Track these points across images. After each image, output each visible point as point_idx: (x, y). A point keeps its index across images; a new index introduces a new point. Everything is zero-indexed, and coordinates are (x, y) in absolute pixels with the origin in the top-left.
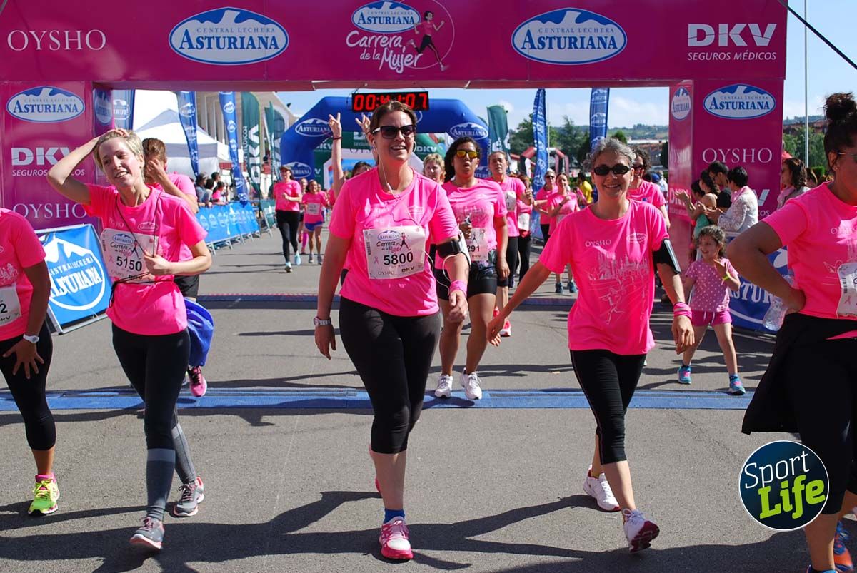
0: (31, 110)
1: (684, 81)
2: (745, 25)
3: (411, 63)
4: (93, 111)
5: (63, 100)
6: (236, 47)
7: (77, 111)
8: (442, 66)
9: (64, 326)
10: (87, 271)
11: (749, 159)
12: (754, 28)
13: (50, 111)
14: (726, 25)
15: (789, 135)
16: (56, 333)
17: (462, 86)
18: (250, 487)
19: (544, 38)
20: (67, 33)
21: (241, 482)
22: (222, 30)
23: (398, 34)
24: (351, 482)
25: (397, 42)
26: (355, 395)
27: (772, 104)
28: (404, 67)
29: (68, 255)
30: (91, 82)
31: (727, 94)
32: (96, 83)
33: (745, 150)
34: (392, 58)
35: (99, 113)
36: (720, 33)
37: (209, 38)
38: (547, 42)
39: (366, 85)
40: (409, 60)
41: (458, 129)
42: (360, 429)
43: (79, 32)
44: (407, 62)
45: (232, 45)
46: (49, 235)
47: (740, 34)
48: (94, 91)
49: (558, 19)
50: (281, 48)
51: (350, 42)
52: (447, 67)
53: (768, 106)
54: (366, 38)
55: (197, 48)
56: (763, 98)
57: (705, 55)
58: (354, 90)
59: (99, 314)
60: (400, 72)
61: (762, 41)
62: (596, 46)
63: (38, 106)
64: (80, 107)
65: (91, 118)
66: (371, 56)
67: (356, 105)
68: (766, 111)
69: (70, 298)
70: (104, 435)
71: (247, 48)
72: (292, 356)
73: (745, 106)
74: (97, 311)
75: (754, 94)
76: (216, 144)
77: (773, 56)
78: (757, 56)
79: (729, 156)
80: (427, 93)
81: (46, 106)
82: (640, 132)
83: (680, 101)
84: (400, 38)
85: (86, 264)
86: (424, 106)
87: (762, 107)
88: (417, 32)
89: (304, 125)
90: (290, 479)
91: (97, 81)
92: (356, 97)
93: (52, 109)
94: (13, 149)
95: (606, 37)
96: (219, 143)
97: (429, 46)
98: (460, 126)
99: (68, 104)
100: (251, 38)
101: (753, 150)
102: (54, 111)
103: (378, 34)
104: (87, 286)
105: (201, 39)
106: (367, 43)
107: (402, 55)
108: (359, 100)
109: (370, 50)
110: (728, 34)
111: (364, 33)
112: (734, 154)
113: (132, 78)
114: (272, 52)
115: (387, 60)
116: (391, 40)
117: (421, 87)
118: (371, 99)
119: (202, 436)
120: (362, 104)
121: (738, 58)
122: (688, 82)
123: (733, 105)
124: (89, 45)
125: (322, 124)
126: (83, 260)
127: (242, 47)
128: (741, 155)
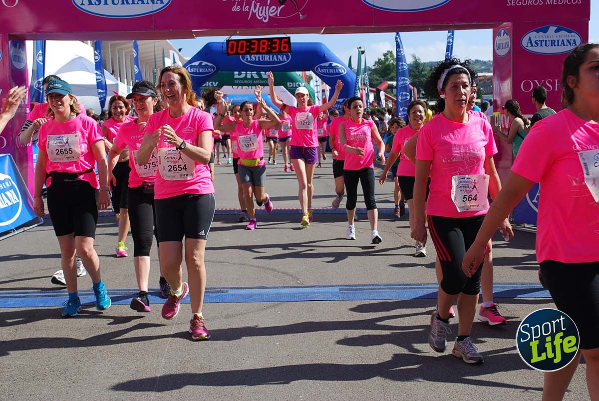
1: (505, 23)
3: (276, 13)
4: (10, 59)
6: (128, 3)
8: (301, 15)
10: (6, 193)
11: (560, 87)
17: (318, 31)
18: (136, 369)
21: (128, 366)
24: (220, 364)
26: (227, 291)
27: (578, 41)
28: (269, 16)
30: (7, 34)
31: (541, 33)
32: (12, 35)
33: (556, 80)
34: (259, 9)
35: (14, 60)
39: (238, 32)
40: (273, 11)
41: (321, 67)
42: (229, 320)
44: (271, 13)
45: (125, 3)
48: (10, 42)
50: (165, 4)
52: (306, 15)
53: (575, 42)
55: (96, 4)
56: (571, 36)
57: (522, 1)
58: (227, 37)
59: (17, 228)
60: (266, 21)
65: (8, 64)
66: (242, 7)
67: (230, 49)
70: (16, 330)
71: (138, 3)
73: (556, 44)
74: (16, 226)
75: (563, 33)
76: (117, 85)
77: (579, 0)
78: (566, 1)
80: (289, 38)
83: (500, 40)
85: (5, 187)
86: (287, 49)
87: (570, 45)
90: (170, 362)
91: (12, 34)
92: (230, 43)
96: (120, 83)
98: (323, 65)
104: (7, 206)
107: (268, 7)
108: (232, 45)
109: (241, 4)
112: (547, 84)
113: (41, 30)
114: (158, 6)
115: (254, 12)
117: (284, 34)
118: (242, 44)
119: (99, 328)
120: (235, 49)
121: (549, 4)
122: (506, 25)
123: (546, 43)
124: (5, 5)
125: (206, 65)
126: (3, 184)
127: (133, 3)
128: (553, 84)
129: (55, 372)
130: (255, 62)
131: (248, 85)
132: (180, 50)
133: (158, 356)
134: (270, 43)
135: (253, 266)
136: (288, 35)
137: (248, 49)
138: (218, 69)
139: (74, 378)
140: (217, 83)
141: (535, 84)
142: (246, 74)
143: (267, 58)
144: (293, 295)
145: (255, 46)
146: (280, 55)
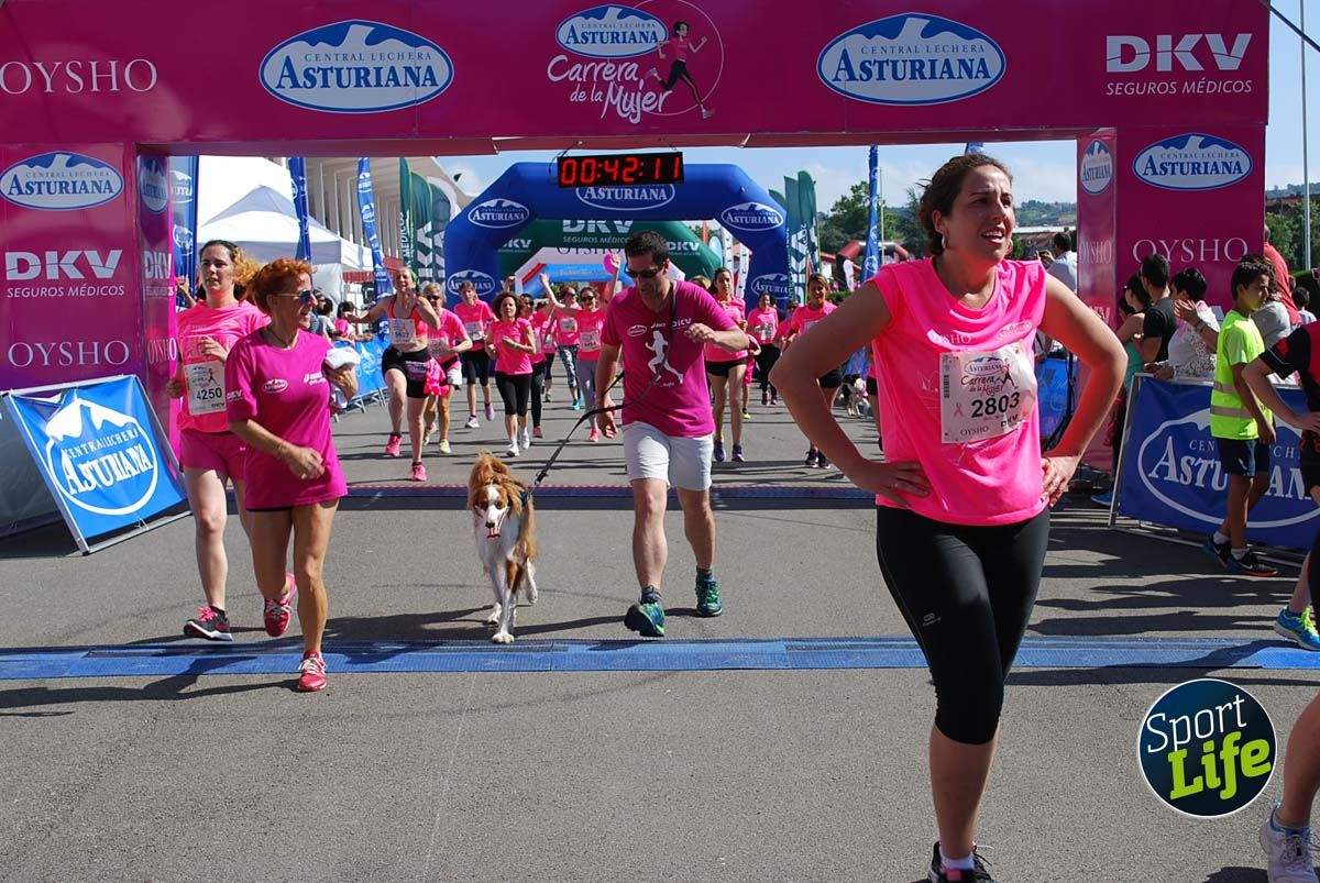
0: (36, 191)
1: (1101, 129)
2: (1199, 36)
3: (653, 107)
5: (89, 174)
6: (368, 85)
7: (111, 191)
8: (704, 111)
9: (92, 541)
10: (130, 451)
11: (1209, 255)
12: (1215, 42)
13: (67, 192)
14: (1169, 38)
15: (1279, 216)
16: (79, 553)
17: (736, 143)
19: (870, 62)
20: (94, 64)
21: (378, 792)
22: (345, 57)
23: (631, 59)
25: (631, 71)
26: (565, 650)
27: (1246, 165)
28: (642, 111)
29: (98, 426)
30: (134, 144)
31: (1172, 148)
32: (143, 146)
33: (1202, 241)
34: (622, 99)
35: (147, 195)
36: (1158, 49)
37: (325, 71)
38: (875, 70)
39: (581, 142)
40: (650, 102)
41: (733, 212)
42: (572, 706)
43: (113, 63)
44: (646, 106)
45: (362, 81)
46: (67, 394)
47: (1191, 52)
48: (138, 159)
49: (892, 31)
50: (441, 84)
51: (554, 73)
52: (714, 110)
53: (1239, 169)
54: (579, 66)
56: (1232, 155)
57: (1135, 87)
58: (559, 151)
59: (148, 520)
60: (636, 121)
61: (1228, 63)
62: (956, 74)
63: (49, 183)
64: (117, 184)
65: (134, 202)
66: (588, 95)
67: (564, 174)
68: (1236, 176)
69: (101, 496)
72: (461, 587)
73: (1202, 171)
74: (148, 515)
75: (1215, 149)
76: (339, 243)
77: (1246, 86)
78: (1221, 87)
79: (1177, 251)
80: (680, 154)
81: (61, 183)
82: (1033, 214)
83: (1094, 161)
84: (635, 66)
85: (127, 440)
86: (676, 176)
87: (1229, 170)
88: (662, 56)
89: (481, 210)
91: (143, 143)
92: (566, 162)
93: (70, 188)
94: (7, 254)
95: (972, 60)
96: (343, 241)
97: (683, 79)
98: (737, 208)
99: (95, 179)
100: (392, 70)
101: (1217, 241)
102: (75, 192)
103: (598, 60)
104: (128, 476)
105: (311, 72)
106: (581, 76)
107: (639, 94)
108: (570, 166)
109: (586, 87)
110: (1175, 51)
111: (575, 58)
112: (1185, 248)
113: (197, 136)
114: (426, 91)
115: (614, 103)
116: (621, 69)
117: (671, 146)
118: (589, 166)
119: (316, 718)
120: (574, 174)
121: (1188, 91)
122: (1106, 131)
123: (1182, 169)
124: (130, 85)
125: (511, 207)
126: (123, 433)
127: (378, 84)
128: (1196, 249)
129: (235, 804)
130: (604, 202)
131: (589, 246)
132: (457, 177)
133: (436, 774)
134: (642, 164)
135: (612, 599)
136: (679, 149)
137: (599, 176)
138: (533, 215)
139: (272, 816)
140: (529, 241)
141: (1160, 248)
142: (586, 224)
143: (628, 193)
144: (697, 657)
145: (614, 171)
146: (655, 188)
